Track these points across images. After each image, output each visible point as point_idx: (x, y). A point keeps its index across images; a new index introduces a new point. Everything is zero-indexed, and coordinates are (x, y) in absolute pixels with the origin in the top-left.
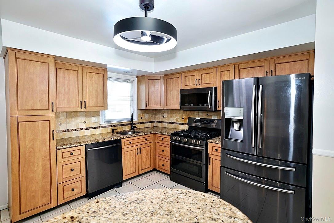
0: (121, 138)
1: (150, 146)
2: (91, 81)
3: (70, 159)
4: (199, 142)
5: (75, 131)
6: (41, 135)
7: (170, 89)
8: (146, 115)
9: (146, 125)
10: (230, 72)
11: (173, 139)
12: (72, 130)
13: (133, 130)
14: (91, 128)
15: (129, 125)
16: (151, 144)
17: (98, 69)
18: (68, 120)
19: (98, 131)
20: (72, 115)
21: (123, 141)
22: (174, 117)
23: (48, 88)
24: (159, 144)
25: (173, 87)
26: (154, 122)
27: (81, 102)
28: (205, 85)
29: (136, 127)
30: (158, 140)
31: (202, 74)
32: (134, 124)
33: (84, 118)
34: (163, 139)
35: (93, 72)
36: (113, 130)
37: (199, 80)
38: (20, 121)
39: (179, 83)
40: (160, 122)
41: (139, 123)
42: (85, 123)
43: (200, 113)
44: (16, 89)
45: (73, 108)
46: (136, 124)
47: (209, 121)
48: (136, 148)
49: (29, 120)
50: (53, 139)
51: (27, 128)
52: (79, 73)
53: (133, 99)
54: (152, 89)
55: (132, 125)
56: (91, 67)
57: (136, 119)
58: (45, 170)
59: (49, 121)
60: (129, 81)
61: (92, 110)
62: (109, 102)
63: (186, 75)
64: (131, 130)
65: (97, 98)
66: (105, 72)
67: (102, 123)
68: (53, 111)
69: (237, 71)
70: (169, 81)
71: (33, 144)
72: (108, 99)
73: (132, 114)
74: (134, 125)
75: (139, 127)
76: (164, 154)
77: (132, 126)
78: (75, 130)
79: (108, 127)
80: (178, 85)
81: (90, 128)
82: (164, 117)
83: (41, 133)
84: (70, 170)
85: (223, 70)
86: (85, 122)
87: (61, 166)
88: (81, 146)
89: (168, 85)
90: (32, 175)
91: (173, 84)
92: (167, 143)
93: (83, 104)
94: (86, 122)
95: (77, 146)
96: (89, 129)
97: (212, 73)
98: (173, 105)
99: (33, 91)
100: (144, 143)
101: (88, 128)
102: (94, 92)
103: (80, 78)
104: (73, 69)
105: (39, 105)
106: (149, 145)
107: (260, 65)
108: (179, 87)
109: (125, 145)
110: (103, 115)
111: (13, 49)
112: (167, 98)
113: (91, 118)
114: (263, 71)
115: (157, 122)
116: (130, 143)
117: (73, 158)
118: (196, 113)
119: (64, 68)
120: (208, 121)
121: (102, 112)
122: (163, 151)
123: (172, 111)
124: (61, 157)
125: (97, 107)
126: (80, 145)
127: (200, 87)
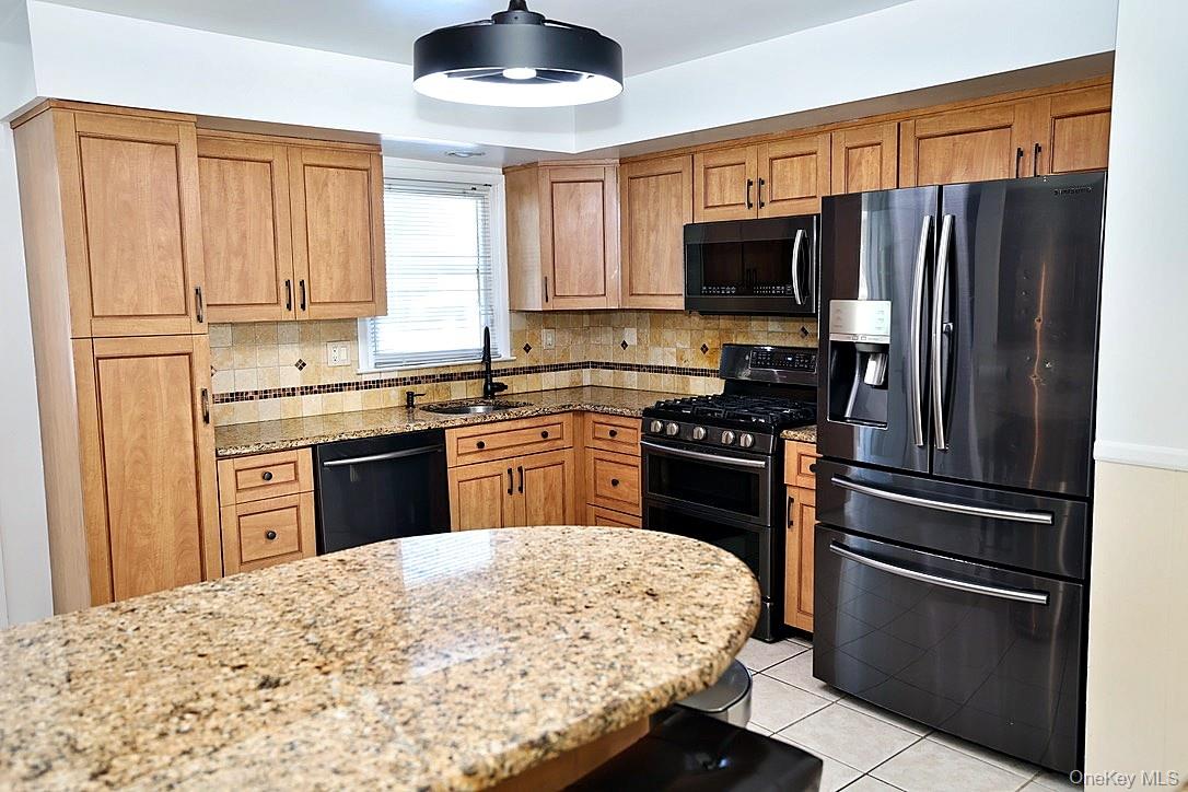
0: (443, 425)
1: (562, 463)
2: (319, 199)
3: (261, 494)
4: (747, 439)
5: (266, 397)
6: (165, 406)
7: (645, 223)
8: (547, 338)
9: (550, 380)
10: (882, 148)
11: (653, 430)
12: (256, 393)
13: (493, 397)
14: (324, 386)
15: (476, 378)
16: (567, 456)
17: (346, 151)
18: (237, 357)
19: (352, 401)
20: (251, 333)
21: (450, 436)
22: (668, 346)
23: (179, 237)
24: (600, 455)
25: (657, 215)
26: (585, 365)
27: (288, 283)
28: (785, 203)
29: (506, 387)
30: (595, 438)
31: (772, 159)
32: (498, 373)
33: (297, 350)
34: (613, 433)
35: (324, 163)
36: (410, 396)
37: (763, 182)
38: (102, 354)
39: (679, 198)
40: (607, 366)
41: (515, 372)
42: (301, 368)
43: (773, 326)
44: (84, 246)
45: (260, 308)
46: (505, 373)
47: (805, 358)
48: (503, 466)
49: (128, 353)
50: (206, 419)
51: (123, 380)
52: (276, 173)
53: (487, 265)
54: (568, 223)
55: (486, 377)
56: (318, 143)
57: (503, 351)
58: (182, 526)
59: (189, 354)
60: (472, 190)
61: (329, 315)
62: (394, 283)
63: (711, 162)
64: (485, 397)
65: (345, 266)
66: (374, 158)
67: (367, 368)
68: (199, 319)
69: (908, 145)
70: (640, 185)
71: (143, 437)
72: (387, 271)
73: (487, 330)
74: (495, 380)
75: (517, 385)
76: (618, 494)
77: (487, 381)
78: (265, 395)
79: (391, 383)
80: (679, 205)
81: (319, 387)
82: (624, 345)
83: (165, 399)
84: (263, 536)
85: (855, 144)
86: (301, 365)
87: (235, 519)
88: (296, 448)
89: (637, 205)
90: (145, 542)
91: (656, 201)
92: (629, 449)
93: (297, 293)
94: (304, 364)
95: (283, 450)
96: (316, 392)
97: (814, 156)
98: (658, 290)
99: (133, 249)
100: (535, 448)
101: (311, 388)
102: (334, 242)
103: (281, 190)
104: (252, 157)
105: (155, 299)
106: (559, 460)
107: (996, 124)
108: (680, 214)
109: (459, 455)
110: (369, 335)
111: (67, 105)
112: (634, 259)
113: (324, 349)
114: (1006, 150)
115: (595, 365)
116: (481, 445)
117: (271, 492)
118: (755, 324)
119: (223, 156)
120: (800, 359)
121: (365, 325)
122: (615, 483)
123: (659, 316)
124: (234, 485)
125: (347, 306)
126: (294, 445)
127: (765, 213)
